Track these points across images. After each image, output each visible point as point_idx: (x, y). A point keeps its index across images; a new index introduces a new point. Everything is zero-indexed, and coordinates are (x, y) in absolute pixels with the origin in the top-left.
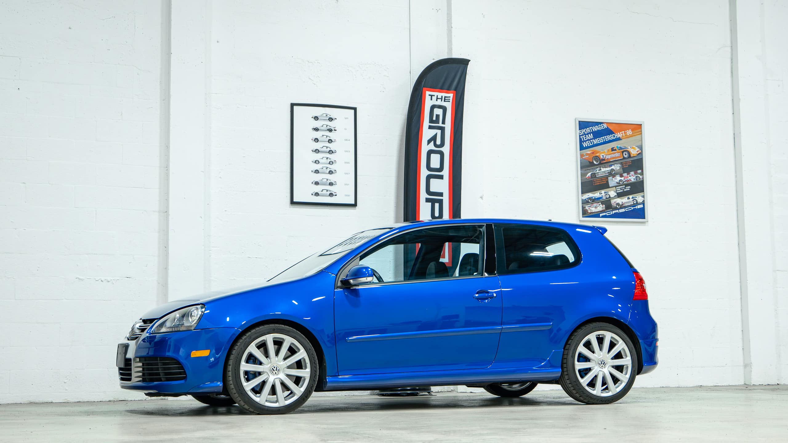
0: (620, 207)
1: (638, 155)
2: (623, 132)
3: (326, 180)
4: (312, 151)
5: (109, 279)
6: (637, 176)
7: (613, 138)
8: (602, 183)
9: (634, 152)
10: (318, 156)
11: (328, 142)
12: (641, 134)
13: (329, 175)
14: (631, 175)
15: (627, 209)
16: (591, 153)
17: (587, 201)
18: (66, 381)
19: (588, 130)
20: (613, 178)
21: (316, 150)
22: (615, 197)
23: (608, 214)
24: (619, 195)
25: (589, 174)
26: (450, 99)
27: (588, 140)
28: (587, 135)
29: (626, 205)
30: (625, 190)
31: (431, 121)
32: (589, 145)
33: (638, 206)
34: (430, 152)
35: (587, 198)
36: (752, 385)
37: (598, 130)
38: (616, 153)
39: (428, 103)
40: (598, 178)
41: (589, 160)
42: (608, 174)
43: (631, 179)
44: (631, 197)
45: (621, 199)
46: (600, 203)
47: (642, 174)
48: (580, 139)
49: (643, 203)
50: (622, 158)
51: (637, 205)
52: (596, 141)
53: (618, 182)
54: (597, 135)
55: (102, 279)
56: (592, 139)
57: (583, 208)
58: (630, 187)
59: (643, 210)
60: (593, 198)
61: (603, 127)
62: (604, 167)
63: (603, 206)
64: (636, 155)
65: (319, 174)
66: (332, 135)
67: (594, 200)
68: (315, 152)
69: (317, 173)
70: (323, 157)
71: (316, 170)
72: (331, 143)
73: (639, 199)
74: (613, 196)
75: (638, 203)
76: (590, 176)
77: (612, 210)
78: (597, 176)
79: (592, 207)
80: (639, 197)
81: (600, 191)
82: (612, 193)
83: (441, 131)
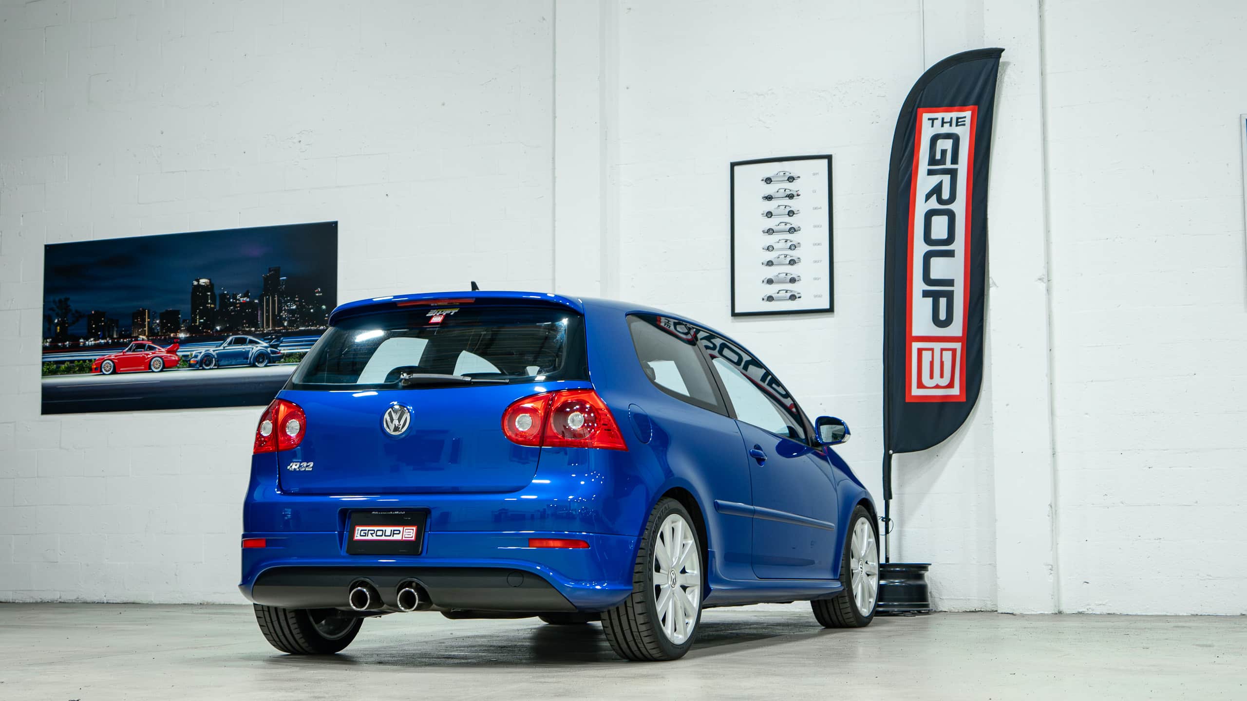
3: (785, 274)
4: (764, 232)
10: (772, 239)
11: (788, 214)
13: (790, 266)
21: (769, 230)
31: (932, 161)
39: (927, 132)
65: (772, 267)
68: (767, 233)
69: (770, 266)
70: (780, 240)
71: (768, 262)
72: (792, 216)
83: (949, 176)
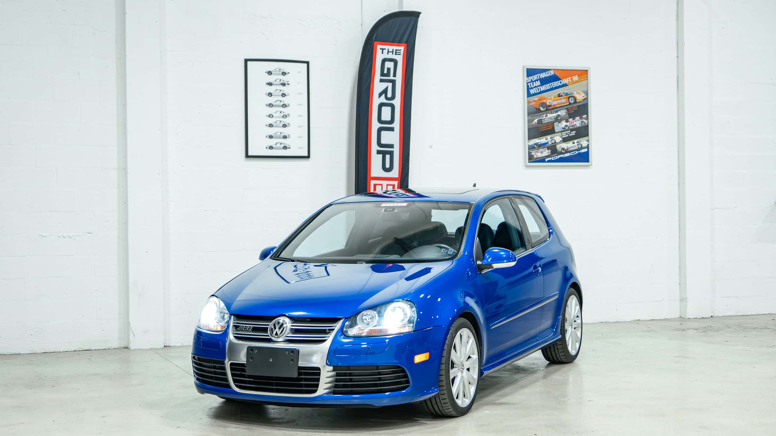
0: (565, 151)
1: (583, 100)
2: (570, 78)
3: (280, 133)
4: (266, 105)
5: (71, 236)
6: (583, 121)
7: (559, 84)
8: (549, 129)
9: (580, 97)
10: (272, 110)
11: (282, 96)
12: (587, 79)
13: (283, 128)
14: (576, 120)
15: (572, 154)
16: (538, 100)
17: (533, 147)
18: (32, 333)
19: (535, 77)
20: (559, 124)
21: (270, 104)
23: (553, 158)
24: (565, 140)
25: (536, 121)
26: (400, 52)
27: (535, 87)
28: (534, 82)
29: (571, 149)
30: (571, 135)
31: (382, 74)
32: (536, 92)
34: (381, 105)
35: (534, 144)
36: (687, 318)
37: (545, 77)
38: (562, 98)
39: (379, 57)
40: (544, 124)
41: (536, 107)
42: (554, 120)
43: (576, 124)
44: (576, 141)
45: (566, 143)
46: (546, 148)
47: (587, 118)
48: (528, 86)
49: (588, 147)
50: (567, 104)
51: (582, 149)
52: (543, 88)
53: (564, 127)
54: (544, 81)
55: (65, 236)
56: (539, 86)
57: (529, 153)
58: (575, 132)
59: (587, 153)
60: (539, 144)
61: (550, 74)
62: (550, 113)
63: (549, 151)
64: (581, 101)
65: (272, 128)
66: (285, 89)
67: (540, 146)
68: (269, 106)
69: (271, 127)
70: (277, 111)
71: (270, 124)
72: (284, 97)
73: (584, 142)
74: (559, 141)
75: (583, 147)
76: (537, 122)
77: (557, 154)
78: (543, 122)
79: (538, 152)
80: (583, 141)
81: (546, 136)
82: (558, 139)
83: (391, 83)
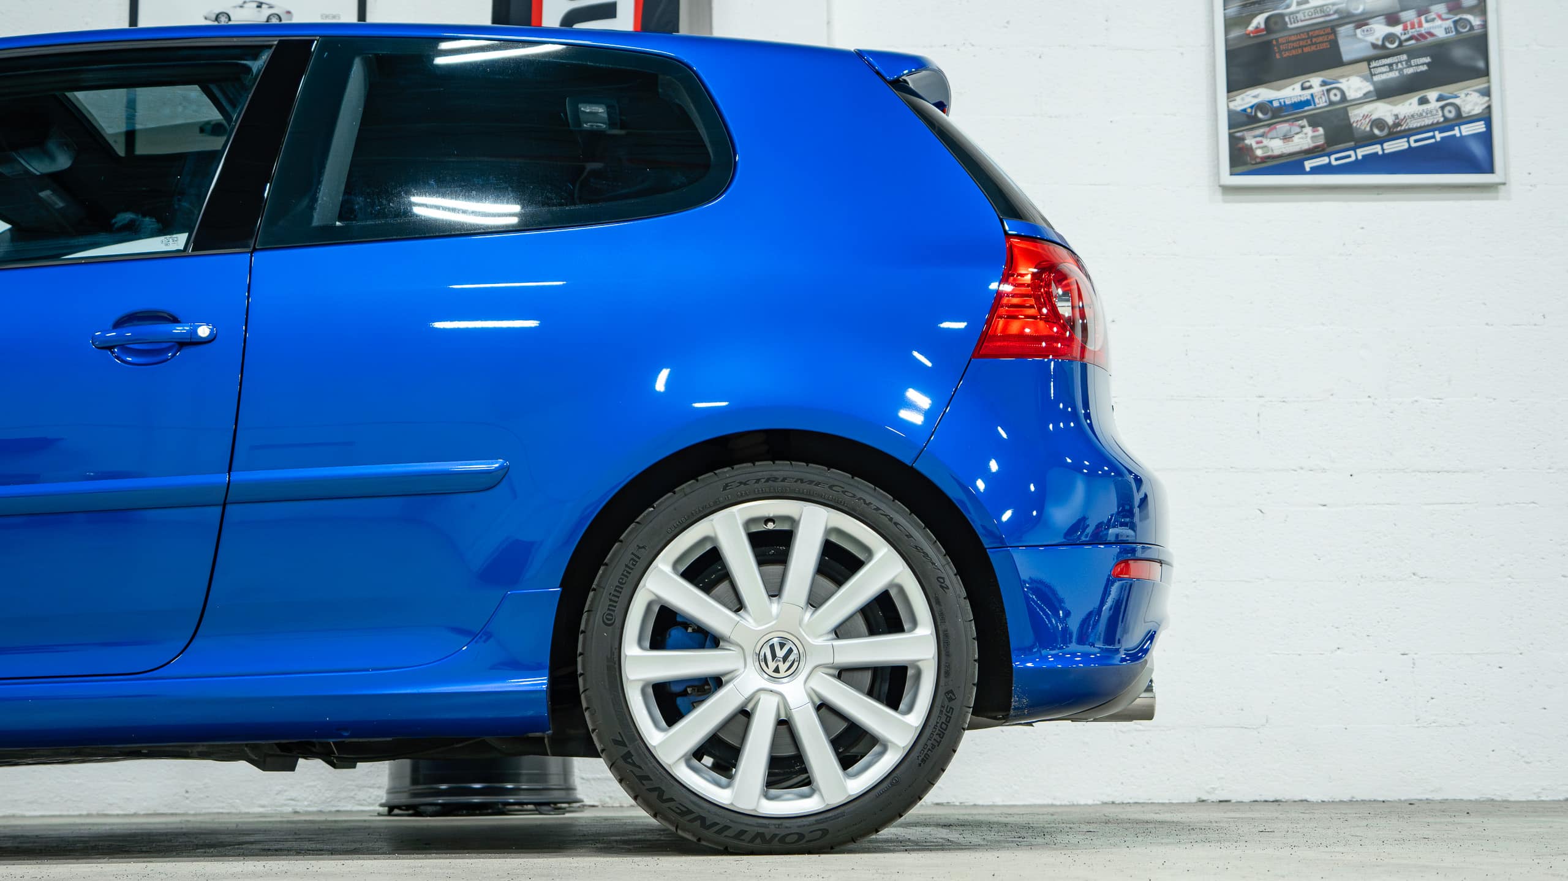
0: (1386, 132)
6: (1461, 19)
8: (1313, 48)
14: (1432, 15)
15: (1416, 141)
17: (1249, 116)
20: (1358, 31)
22: (1366, 99)
23: (1337, 159)
24: (1384, 93)
25: (1259, 21)
29: (1414, 124)
30: (1410, 71)
33: (1463, 127)
35: (1252, 107)
40: (1292, 32)
42: (1336, 17)
43: (1433, 31)
44: (1432, 95)
45: (1389, 103)
46: (1304, 122)
47: (1481, 9)
49: (1486, 117)
51: (1459, 125)
53: (1380, 43)
57: (1234, 141)
58: (1428, 60)
59: (1487, 138)
60: (1276, 104)
63: (1316, 134)
67: (1277, 113)
73: (1470, 101)
74: (1359, 94)
75: (1464, 115)
76: (1262, 26)
77: (1352, 144)
78: (1289, 26)
79: (1270, 135)
80: (1467, 95)
81: (1303, 78)
82: (1355, 85)
